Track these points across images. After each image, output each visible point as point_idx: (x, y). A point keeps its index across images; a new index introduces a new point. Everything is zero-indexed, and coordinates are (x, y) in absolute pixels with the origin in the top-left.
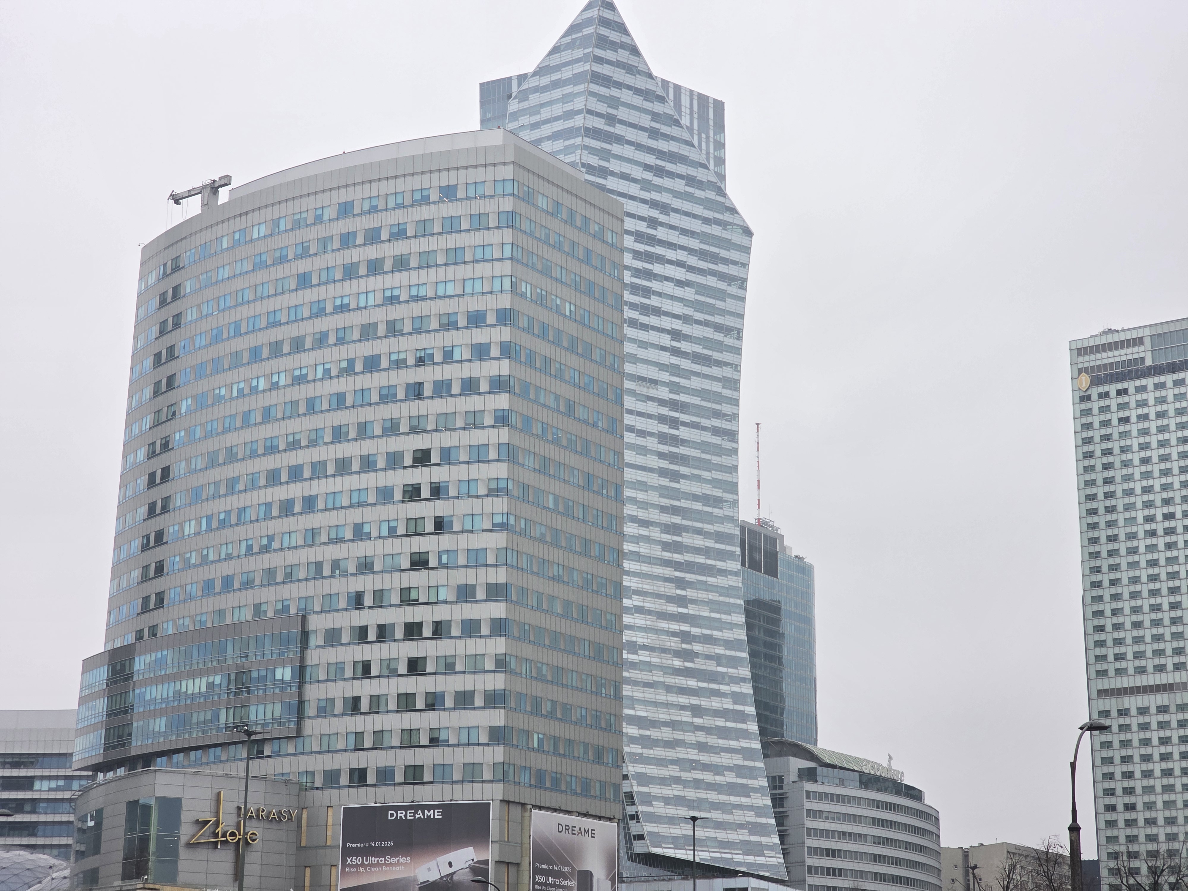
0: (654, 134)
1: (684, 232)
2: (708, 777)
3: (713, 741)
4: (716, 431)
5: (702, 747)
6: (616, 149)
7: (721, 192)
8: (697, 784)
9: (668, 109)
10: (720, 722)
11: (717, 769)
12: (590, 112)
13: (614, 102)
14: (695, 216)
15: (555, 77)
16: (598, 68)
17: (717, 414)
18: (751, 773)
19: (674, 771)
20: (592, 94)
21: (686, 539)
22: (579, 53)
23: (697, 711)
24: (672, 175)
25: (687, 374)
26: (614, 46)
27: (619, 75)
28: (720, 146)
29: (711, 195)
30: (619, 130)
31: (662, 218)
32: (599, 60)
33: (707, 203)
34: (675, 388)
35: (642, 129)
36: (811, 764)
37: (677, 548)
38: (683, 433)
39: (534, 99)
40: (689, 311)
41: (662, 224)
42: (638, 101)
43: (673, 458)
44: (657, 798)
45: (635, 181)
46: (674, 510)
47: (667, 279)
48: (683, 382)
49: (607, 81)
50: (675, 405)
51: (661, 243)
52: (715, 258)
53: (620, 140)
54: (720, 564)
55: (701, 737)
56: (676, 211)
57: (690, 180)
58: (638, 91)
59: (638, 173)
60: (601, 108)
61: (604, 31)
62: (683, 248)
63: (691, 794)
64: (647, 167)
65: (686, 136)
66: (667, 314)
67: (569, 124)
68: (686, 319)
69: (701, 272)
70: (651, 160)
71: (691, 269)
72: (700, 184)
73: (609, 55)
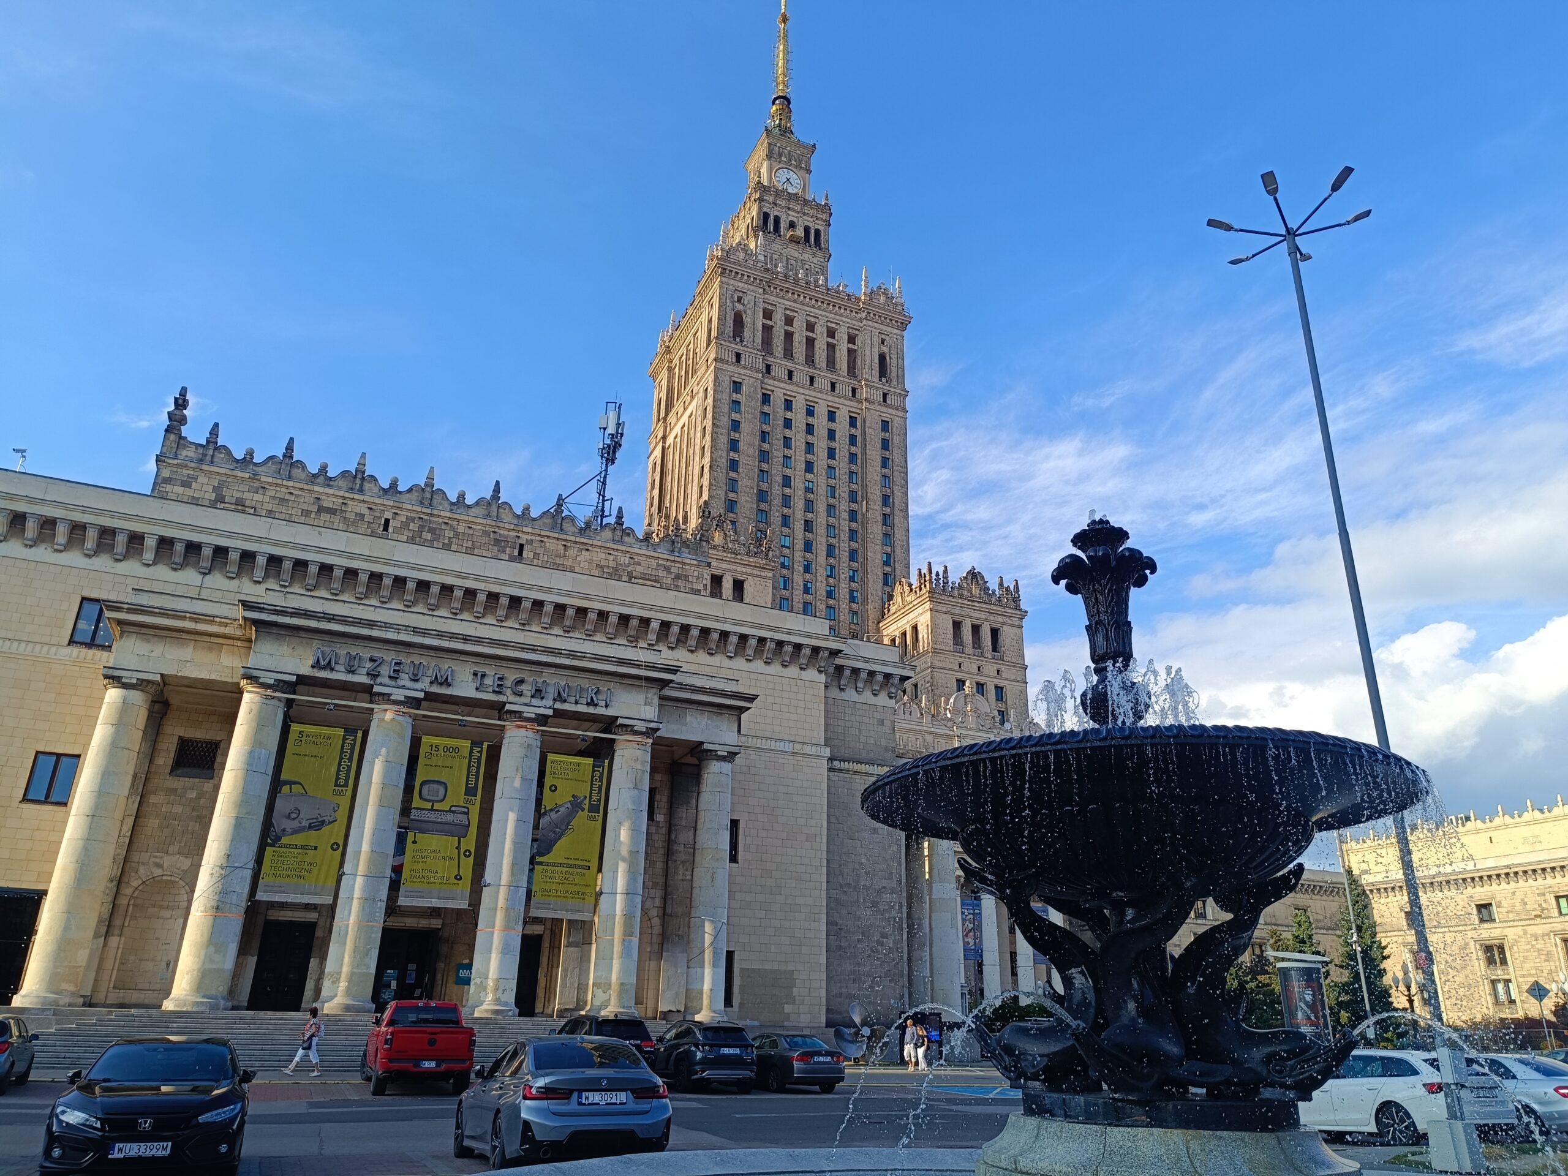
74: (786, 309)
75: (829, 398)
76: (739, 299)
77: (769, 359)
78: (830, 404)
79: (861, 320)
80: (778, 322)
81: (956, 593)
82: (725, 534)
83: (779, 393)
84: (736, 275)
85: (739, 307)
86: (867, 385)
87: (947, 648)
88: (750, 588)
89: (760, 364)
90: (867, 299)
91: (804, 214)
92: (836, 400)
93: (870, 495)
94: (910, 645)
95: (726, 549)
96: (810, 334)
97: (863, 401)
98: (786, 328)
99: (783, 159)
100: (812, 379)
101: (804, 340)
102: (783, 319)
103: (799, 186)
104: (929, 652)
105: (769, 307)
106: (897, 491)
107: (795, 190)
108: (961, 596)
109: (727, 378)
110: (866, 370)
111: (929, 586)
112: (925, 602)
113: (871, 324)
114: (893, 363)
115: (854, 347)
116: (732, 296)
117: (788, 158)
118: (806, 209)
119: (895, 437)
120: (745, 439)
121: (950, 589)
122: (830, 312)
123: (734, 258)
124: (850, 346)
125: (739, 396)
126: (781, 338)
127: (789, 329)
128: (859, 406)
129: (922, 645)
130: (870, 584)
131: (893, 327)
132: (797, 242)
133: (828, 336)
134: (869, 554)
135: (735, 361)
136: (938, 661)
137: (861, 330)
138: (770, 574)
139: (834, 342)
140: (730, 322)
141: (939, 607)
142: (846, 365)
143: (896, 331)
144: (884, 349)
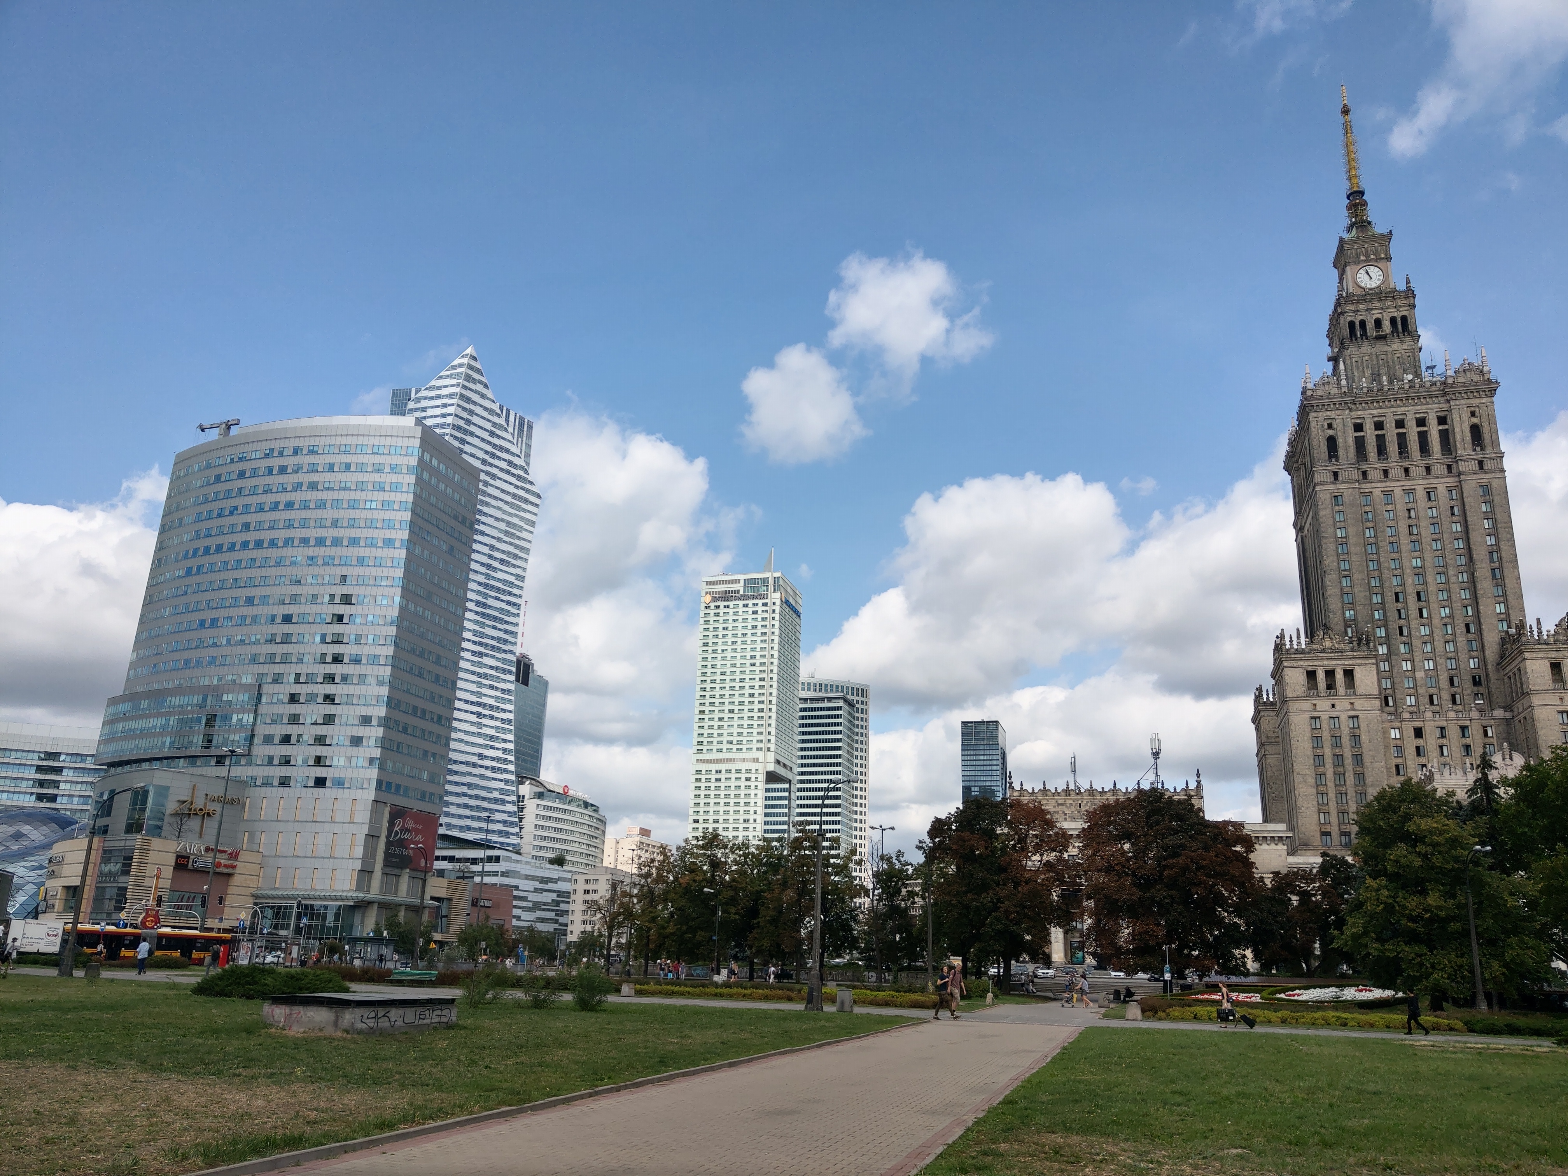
0: (492, 434)
1: (503, 491)
2: (484, 794)
3: (489, 774)
4: (509, 603)
5: (482, 777)
6: (469, 439)
7: (526, 472)
8: (477, 797)
9: (501, 421)
10: (494, 764)
11: (489, 790)
12: (456, 416)
13: (471, 412)
14: (511, 484)
15: (438, 392)
16: (464, 392)
17: (510, 594)
18: (508, 793)
19: (465, 789)
20: (459, 406)
21: (487, 661)
22: (454, 382)
23: (481, 756)
24: (499, 458)
25: (495, 569)
26: (474, 381)
27: (475, 398)
28: (529, 446)
29: (521, 473)
30: (472, 428)
31: (492, 482)
32: (465, 387)
33: (519, 478)
34: (488, 576)
35: (486, 430)
36: (541, 790)
37: (480, 665)
38: (490, 602)
39: (424, 403)
40: (501, 536)
41: (492, 485)
42: (485, 414)
43: (483, 615)
44: (452, 804)
45: (478, 458)
46: (481, 644)
47: (491, 516)
48: (493, 574)
49: (468, 400)
50: (486, 586)
51: (490, 495)
52: (519, 508)
53: (472, 434)
54: (503, 676)
55: (482, 771)
56: (500, 479)
57: (510, 463)
58: (486, 409)
59: (481, 455)
60: (465, 415)
61: (470, 372)
62: (501, 500)
63: (473, 802)
64: (486, 452)
65: (510, 438)
66: (488, 535)
67: (443, 420)
68: (499, 539)
69: (510, 514)
70: (489, 448)
71: (505, 512)
72: (515, 466)
73: (471, 385)
74: (1373, 417)
75: (1426, 482)
76: (1330, 426)
77: (1364, 467)
78: (1427, 486)
79: (1448, 401)
80: (1368, 431)
81: (1552, 640)
82: (1331, 639)
83: (1377, 492)
84: (1323, 407)
85: (1331, 432)
86: (1461, 460)
87: (1546, 688)
88: (1358, 674)
89: (1355, 475)
90: (1450, 381)
91: (1387, 308)
92: (1433, 481)
93: (1475, 557)
94: (1519, 686)
95: (1333, 650)
96: (1401, 431)
97: (1459, 474)
98: (1377, 433)
99: (1362, 258)
100: (1407, 470)
101: (1395, 438)
102: (1373, 427)
103: (1381, 278)
104: (1528, 694)
105: (1359, 421)
106: (1504, 546)
107: (1379, 283)
108: (1556, 642)
109: (1328, 495)
110: (1458, 445)
111: (1524, 639)
112: (1521, 652)
113: (1457, 402)
114: (1486, 431)
115: (1445, 427)
116: (1323, 426)
117: (1367, 255)
118: (1388, 303)
119: (1495, 498)
120: (1351, 541)
121: (1545, 637)
122: (1416, 405)
123: (1319, 393)
124: (1441, 427)
125: (1341, 507)
126: (1375, 444)
127: (1380, 432)
128: (1457, 479)
129: (1525, 687)
130: (1485, 634)
131: (1481, 397)
132: (1384, 337)
133: (1418, 426)
134: (1481, 608)
135: (1333, 479)
136: (1536, 700)
137: (1450, 410)
138: (1374, 661)
139: (1425, 429)
140: (1324, 448)
141: (1534, 655)
142: (1439, 447)
143: (1484, 400)
144: (1475, 420)
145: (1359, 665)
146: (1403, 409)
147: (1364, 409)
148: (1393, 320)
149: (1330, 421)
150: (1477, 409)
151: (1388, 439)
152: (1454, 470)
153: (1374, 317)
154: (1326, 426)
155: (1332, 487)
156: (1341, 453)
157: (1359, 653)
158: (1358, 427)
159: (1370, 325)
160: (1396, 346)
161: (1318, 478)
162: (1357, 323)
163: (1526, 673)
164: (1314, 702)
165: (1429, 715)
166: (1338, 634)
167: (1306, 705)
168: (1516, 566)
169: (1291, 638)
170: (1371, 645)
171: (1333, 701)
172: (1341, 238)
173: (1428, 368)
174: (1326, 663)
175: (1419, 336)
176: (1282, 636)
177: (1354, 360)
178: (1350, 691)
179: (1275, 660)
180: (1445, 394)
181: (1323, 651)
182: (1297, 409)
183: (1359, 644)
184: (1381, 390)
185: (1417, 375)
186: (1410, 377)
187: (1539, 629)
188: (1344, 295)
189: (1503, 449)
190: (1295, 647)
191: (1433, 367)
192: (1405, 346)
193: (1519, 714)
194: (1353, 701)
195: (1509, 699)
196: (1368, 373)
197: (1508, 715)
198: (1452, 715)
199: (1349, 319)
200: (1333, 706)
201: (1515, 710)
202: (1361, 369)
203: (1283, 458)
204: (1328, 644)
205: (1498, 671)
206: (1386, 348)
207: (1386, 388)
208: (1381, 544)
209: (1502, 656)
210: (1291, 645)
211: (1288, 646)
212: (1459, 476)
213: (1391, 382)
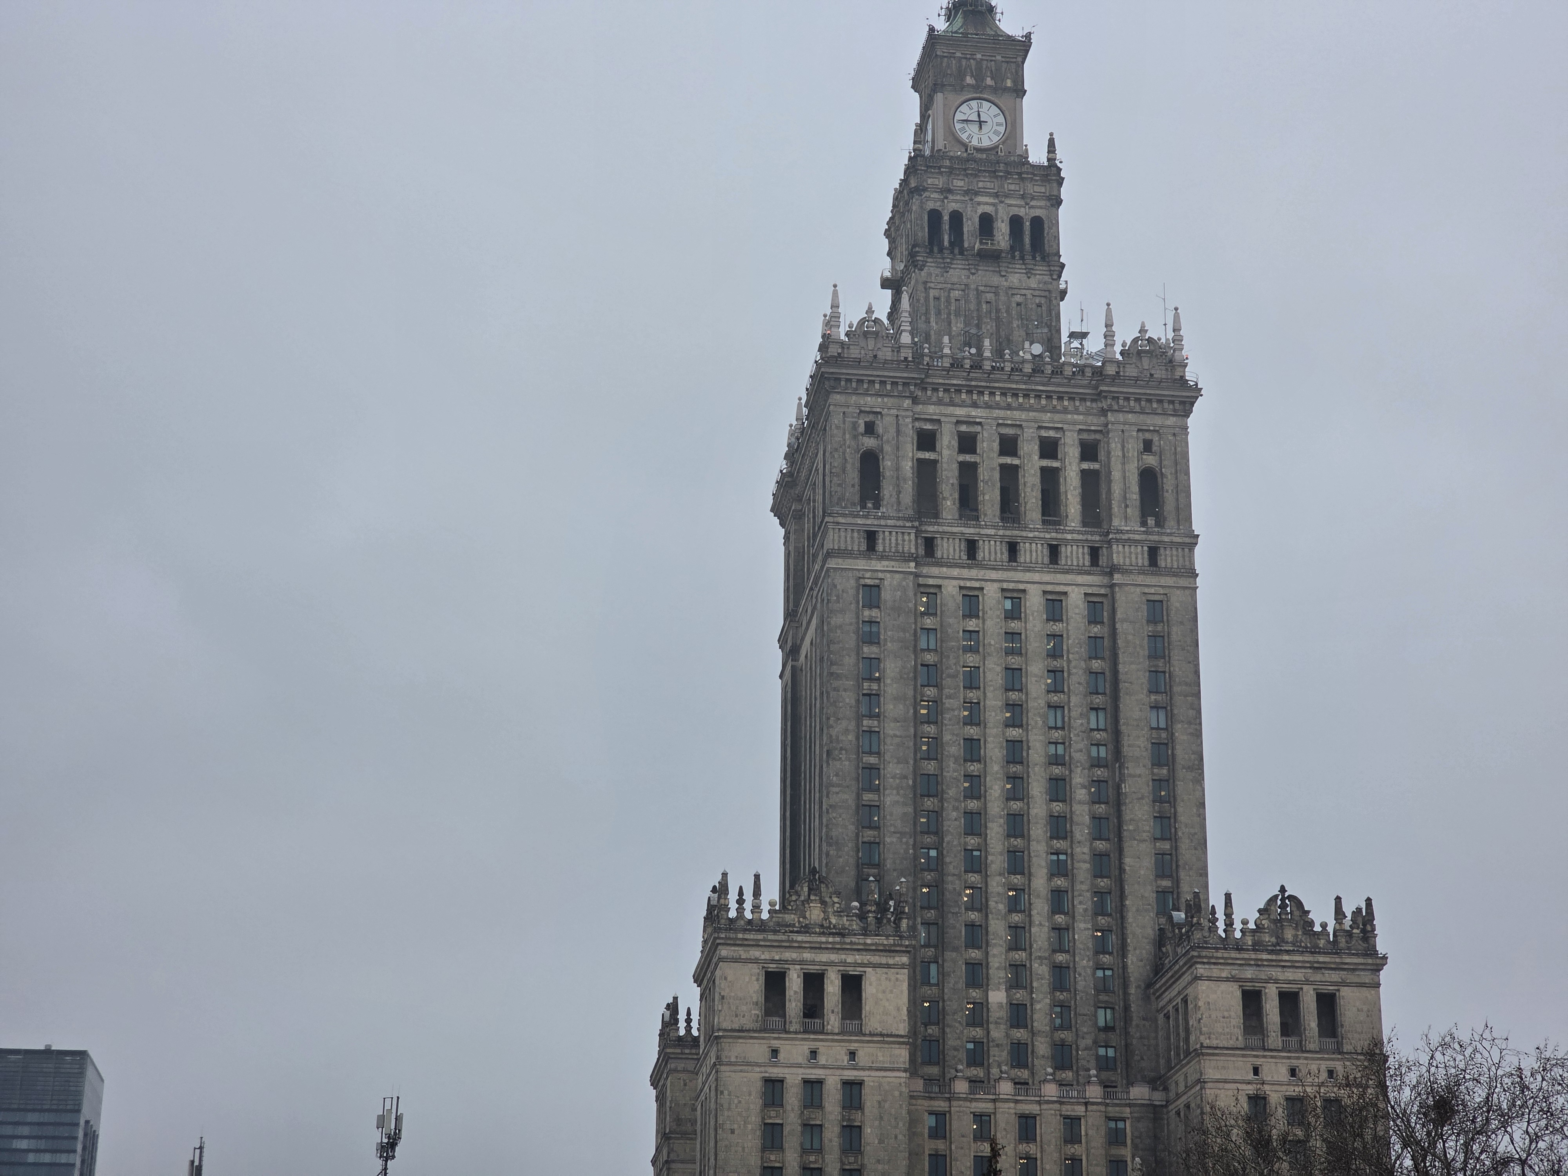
74: (958, 422)
75: (1047, 578)
76: (870, 429)
77: (930, 529)
78: (1049, 588)
79: (1104, 412)
80: (945, 452)
81: (1249, 940)
82: (823, 903)
83: (951, 589)
84: (860, 386)
85: (869, 442)
86: (1117, 540)
87: (1231, 1043)
88: (871, 988)
89: (910, 544)
90: (1111, 370)
91: (1007, 196)
92: (1060, 578)
93: (1126, 750)
94: (1182, 1035)
95: (826, 929)
96: (1008, 460)
97: (1113, 569)
98: (961, 458)
99: (969, 80)
100: (1013, 549)
101: (997, 475)
102: (955, 444)
103: (1002, 129)
104: (1198, 1053)
105: (928, 426)
106: (1181, 734)
107: (995, 139)
108: (1257, 946)
109: (852, 582)
110: (1115, 509)
111: (1197, 936)
112: (1191, 963)
113: (1121, 417)
114: (1168, 484)
115: (1095, 466)
116: (855, 426)
117: (979, 77)
118: (1010, 186)
119: (1174, 629)
120: (889, 690)
121: (1238, 935)
122: (1043, 410)
123: (855, 353)
124: (1085, 466)
125: (875, 613)
126: (954, 481)
127: (968, 458)
128: (1105, 580)
129: (1192, 1038)
130: (1130, 917)
131: (1165, 414)
132: (991, 257)
133: (1042, 456)
134: (1128, 861)
135: (864, 547)
136: (1211, 1069)
137: (1104, 431)
138: (905, 959)
139: (1055, 464)
140: (853, 475)
141: (1215, 971)
142: (1079, 507)
143: (1171, 421)
144: (1151, 460)
145: (875, 966)
146: (1017, 414)
147: (940, 403)
148: (1016, 222)
149: (870, 418)
150: (1156, 438)
151: (983, 473)
152: (1103, 561)
153: (981, 210)
154: (862, 429)
155: (861, 564)
156: (887, 491)
157: (877, 940)
158: (926, 440)
159: (970, 226)
160: (1015, 279)
161: (832, 540)
162: (946, 218)
163: (1197, 1008)
164: (776, 1043)
165: (1006, 1088)
166: (838, 894)
167: (757, 1050)
168: (1199, 780)
169: (741, 893)
170: (904, 924)
171: (813, 1045)
172: (932, 29)
173: (1073, 335)
174: (807, 955)
175: (1063, 266)
176: (721, 889)
177: (932, 293)
178: (852, 1025)
179: (705, 942)
180: (1099, 396)
181: (806, 929)
182: (806, 382)
183: (879, 921)
184: (977, 366)
185: (1052, 344)
186: (1037, 349)
187: (1229, 915)
188: (927, 153)
189: (1197, 528)
190: (748, 915)
191: (1084, 335)
192: (1033, 283)
193: (1178, 1096)
194: (853, 1046)
195: (1162, 1062)
196: (958, 326)
197: (1158, 1097)
198: (1051, 1090)
199: (930, 205)
200: (814, 1053)
201: (1173, 1087)
202: (944, 316)
203: (772, 487)
204: (815, 913)
205: (1146, 998)
206: (996, 280)
207: (987, 365)
208: (948, 703)
209: (1158, 969)
210: (740, 910)
211: (732, 914)
212: (1111, 574)
213: (999, 353)
